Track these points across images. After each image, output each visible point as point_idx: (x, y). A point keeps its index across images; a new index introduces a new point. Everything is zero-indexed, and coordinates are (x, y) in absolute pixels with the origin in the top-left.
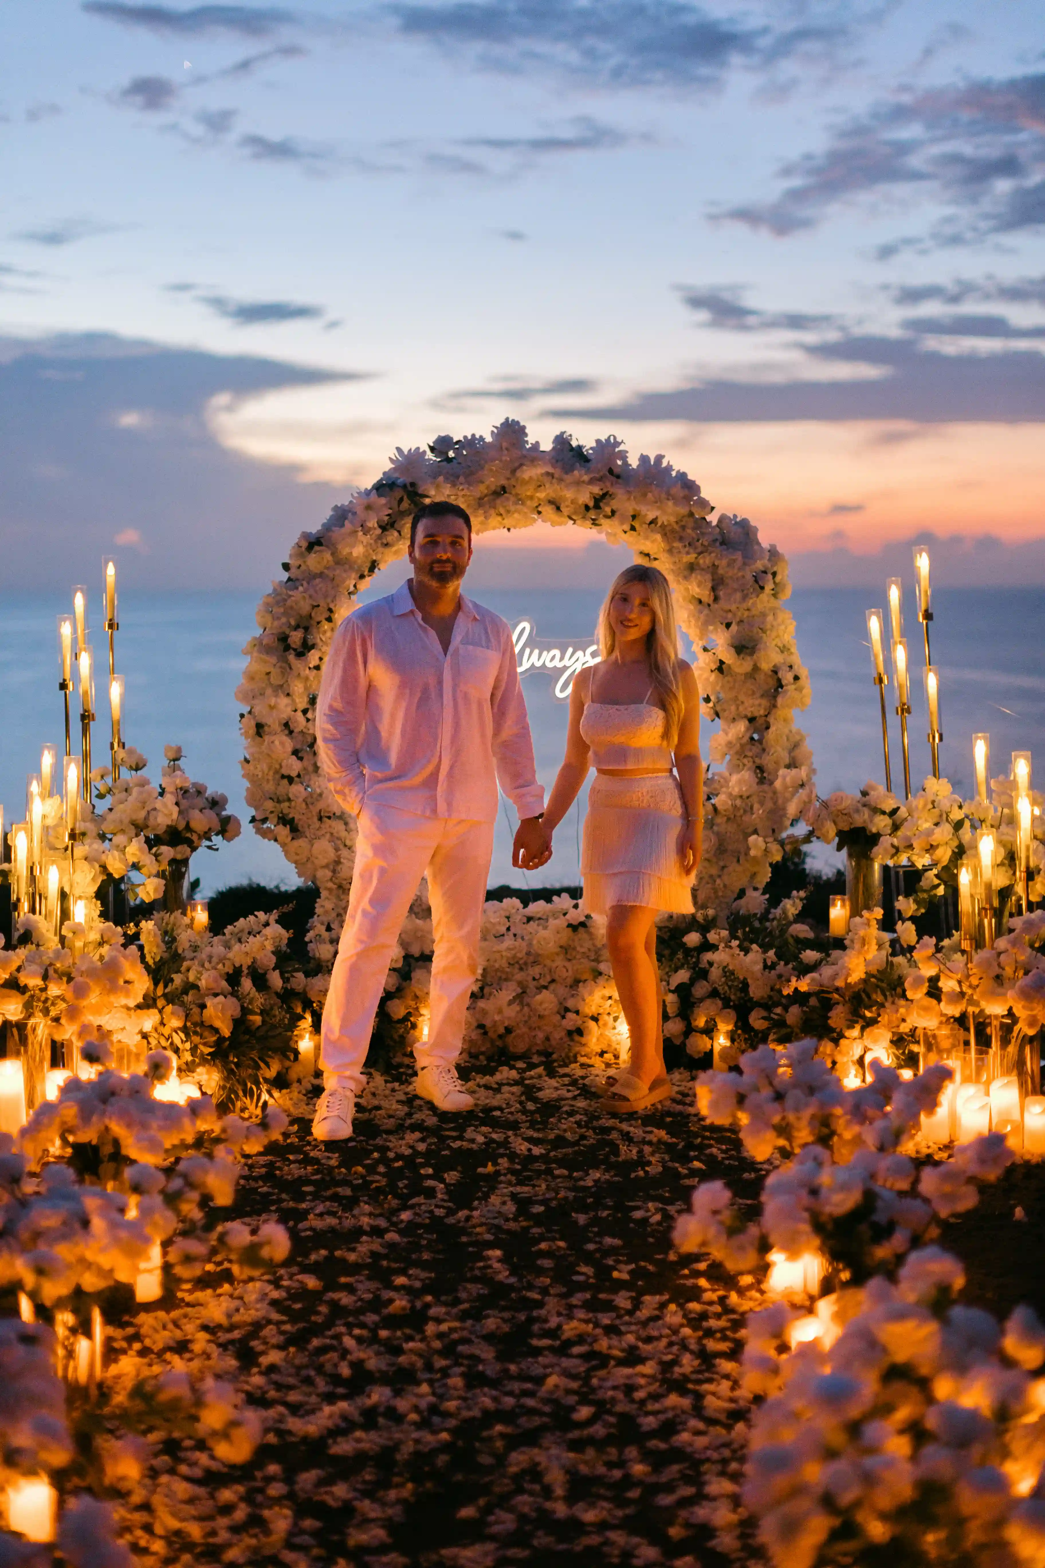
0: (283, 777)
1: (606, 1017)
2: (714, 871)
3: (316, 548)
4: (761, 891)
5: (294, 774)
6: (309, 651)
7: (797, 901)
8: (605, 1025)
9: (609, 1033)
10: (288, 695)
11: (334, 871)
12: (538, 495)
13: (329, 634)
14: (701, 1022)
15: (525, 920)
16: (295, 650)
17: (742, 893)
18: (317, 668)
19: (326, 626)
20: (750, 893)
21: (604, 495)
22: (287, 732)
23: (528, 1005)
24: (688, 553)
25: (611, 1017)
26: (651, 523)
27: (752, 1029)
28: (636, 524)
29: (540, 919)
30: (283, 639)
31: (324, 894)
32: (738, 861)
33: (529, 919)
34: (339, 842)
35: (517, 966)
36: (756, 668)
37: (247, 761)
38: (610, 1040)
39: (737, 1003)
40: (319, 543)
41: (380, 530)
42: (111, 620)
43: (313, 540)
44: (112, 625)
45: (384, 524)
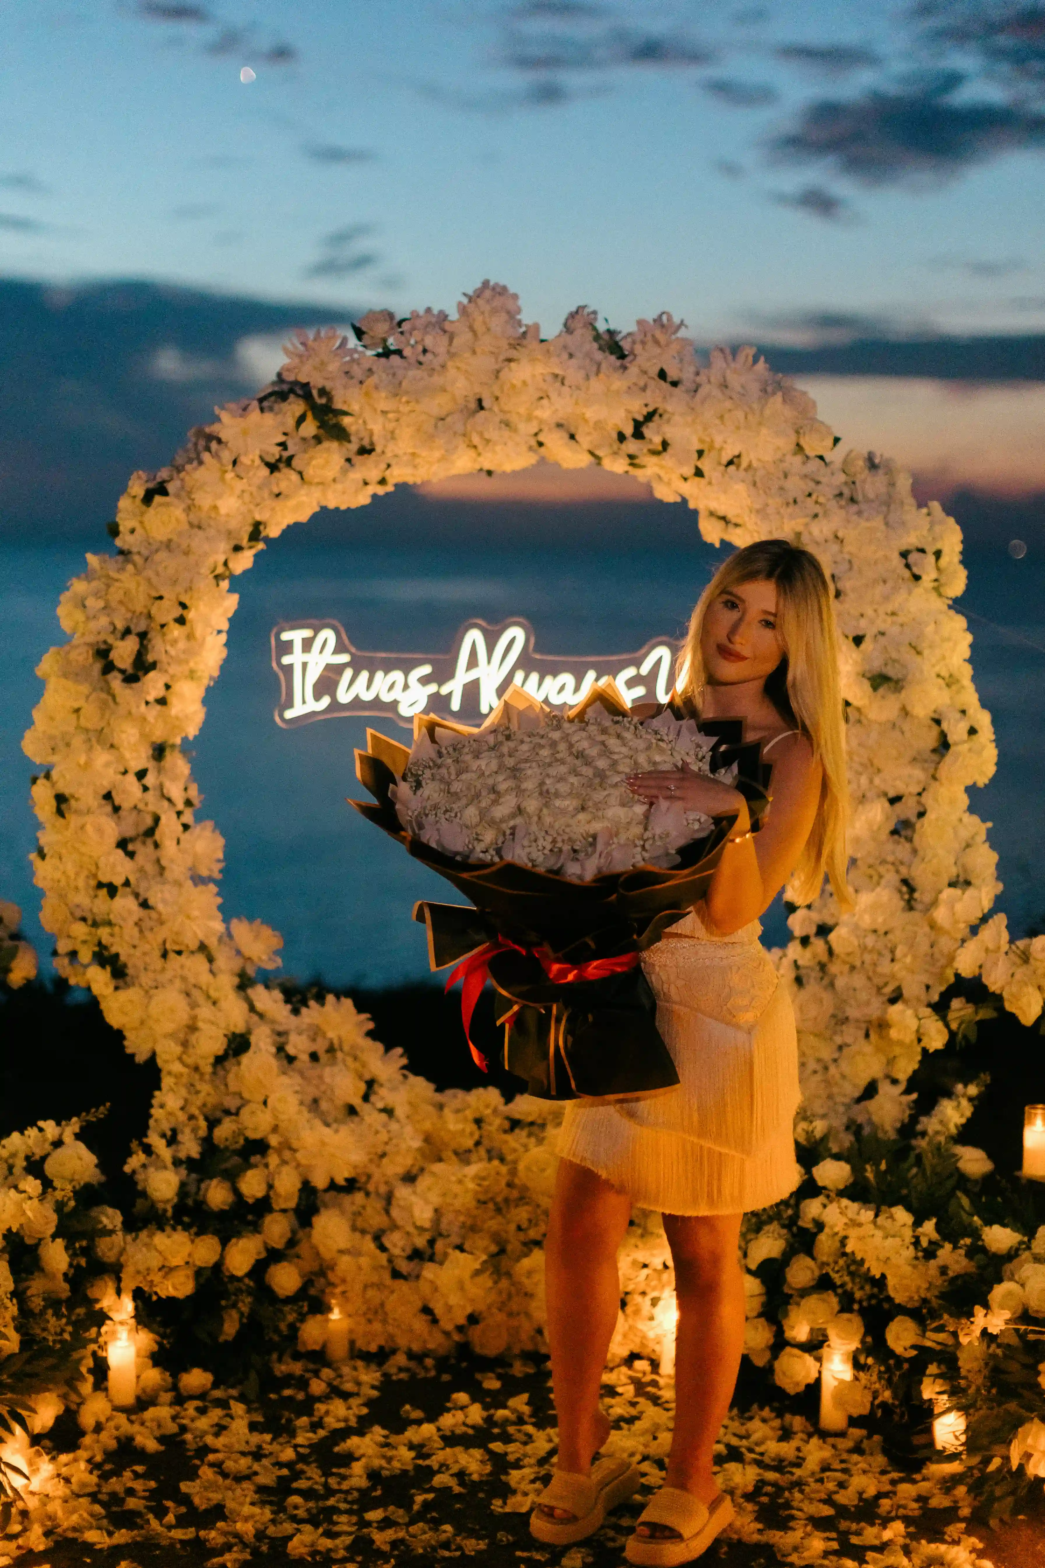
0: (100, 885)
1: (638, 1299)
2: (827, 1053)
3: (158, 499)
4: (902, 1087)
5: (118, 881)
6: (146, 672)
7: (964, 1102)
8: (637, 1312)
9: (642, 1326)
10: (112, 746)
11: (185, 1044)
12: (538, 413)
13: (182, 645)
14: (800, 1331)
15: (507, 1125)
16: (122, 671)
17: (870, 1091)
18: (162, 701)
19: (176, 631)
20: (886, 1090)
21: (649, 417)
22: (109, 809)
23: (509, 1275)
24: (792, 517)
25: (647, 1301)
26: (730, 463)
27: (891, 1353)
28: (705, 465)
29: (532, 1124)
30: (103, 653)
31: (167, 1082)
32: (867, 1036)
33: (515, 1124)
35: (491, 1206)
36: (905, 712)
37: (41, 856)
38: (644, 1337)
39: (865, 1304)
40: (163, 490)
41: (266, 471)
43: (154, 486)
45: (273, 460)
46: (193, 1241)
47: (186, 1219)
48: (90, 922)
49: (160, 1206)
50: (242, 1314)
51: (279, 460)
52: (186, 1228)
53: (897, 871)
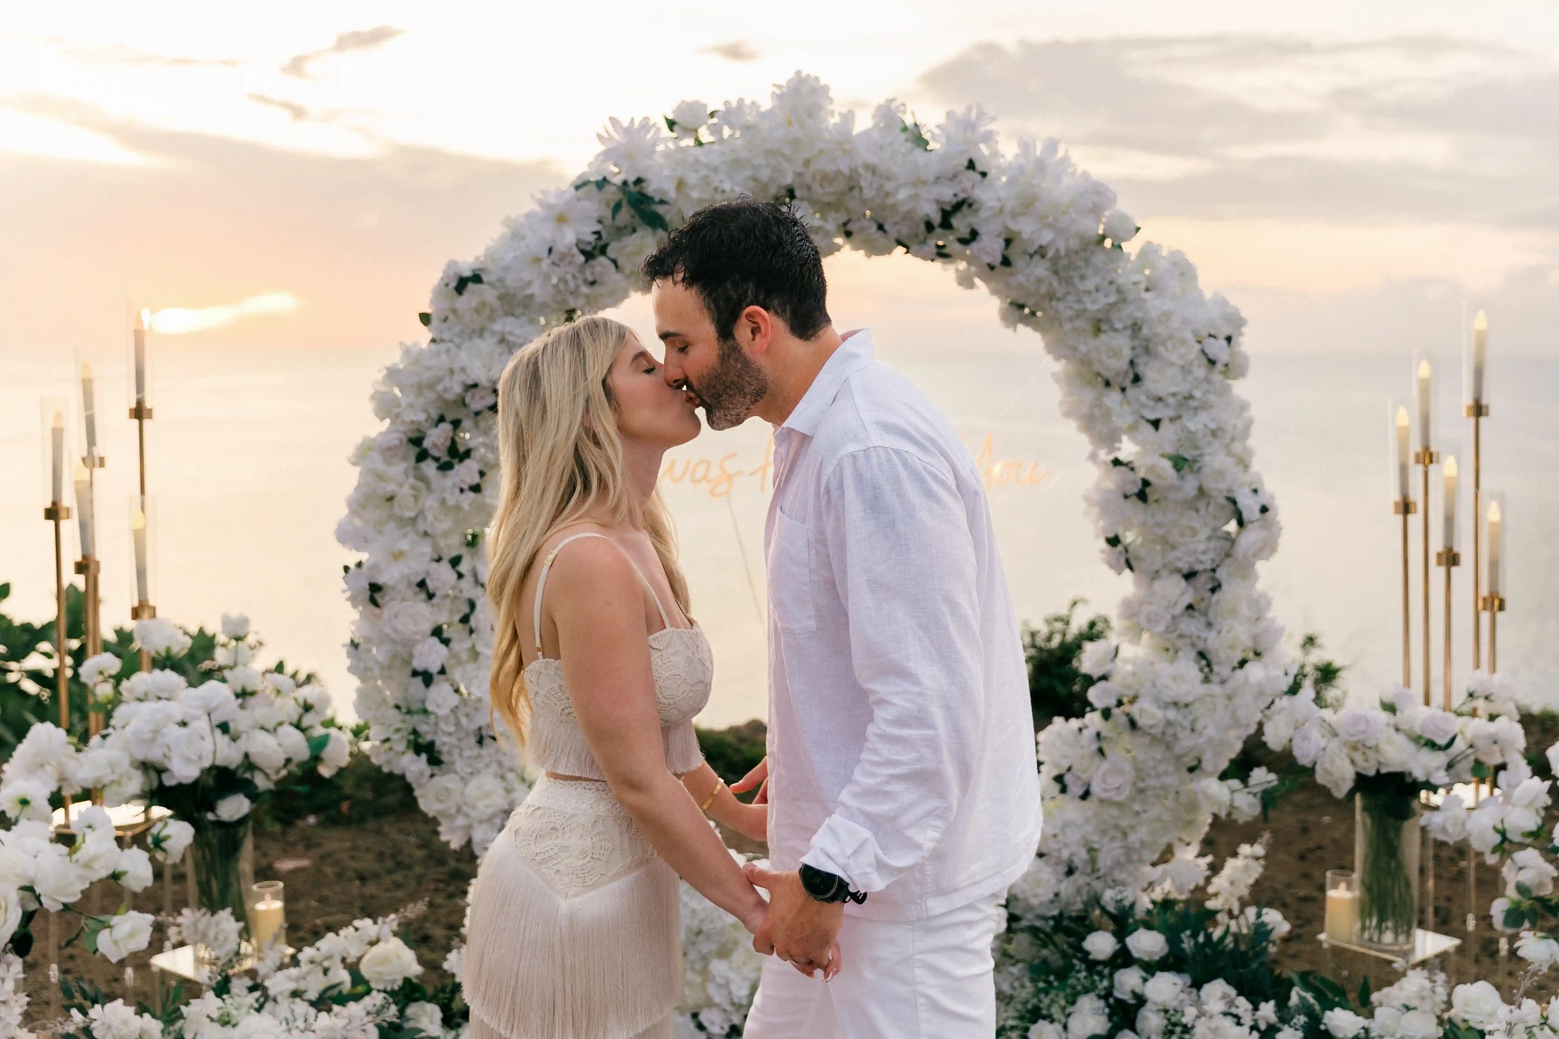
0: (415, 673)
3: (473, 287)
4: (1196, 850)
5: (434, 669)
6: (460, 460)
7: (1251, 862)
10: (426, 534)
12: (848, 202)
16: (437, 459)
17: (1167, 855)
18: (476, 489)
20: (1181, 853)
21: (957, 207)
22: (423, 596)
26: (1036, 252)
30: (416, 441)
34: (510, 776)
36: (1202, 492)
37: (354, 645)
40: (477, 278)
41: (582, 258)
42: (140, 404)
43: (467, 273)
44: (139, 413)
45: (589, 248)
48: (404, 710)
51: (595, 248)
53: (1193, 645)
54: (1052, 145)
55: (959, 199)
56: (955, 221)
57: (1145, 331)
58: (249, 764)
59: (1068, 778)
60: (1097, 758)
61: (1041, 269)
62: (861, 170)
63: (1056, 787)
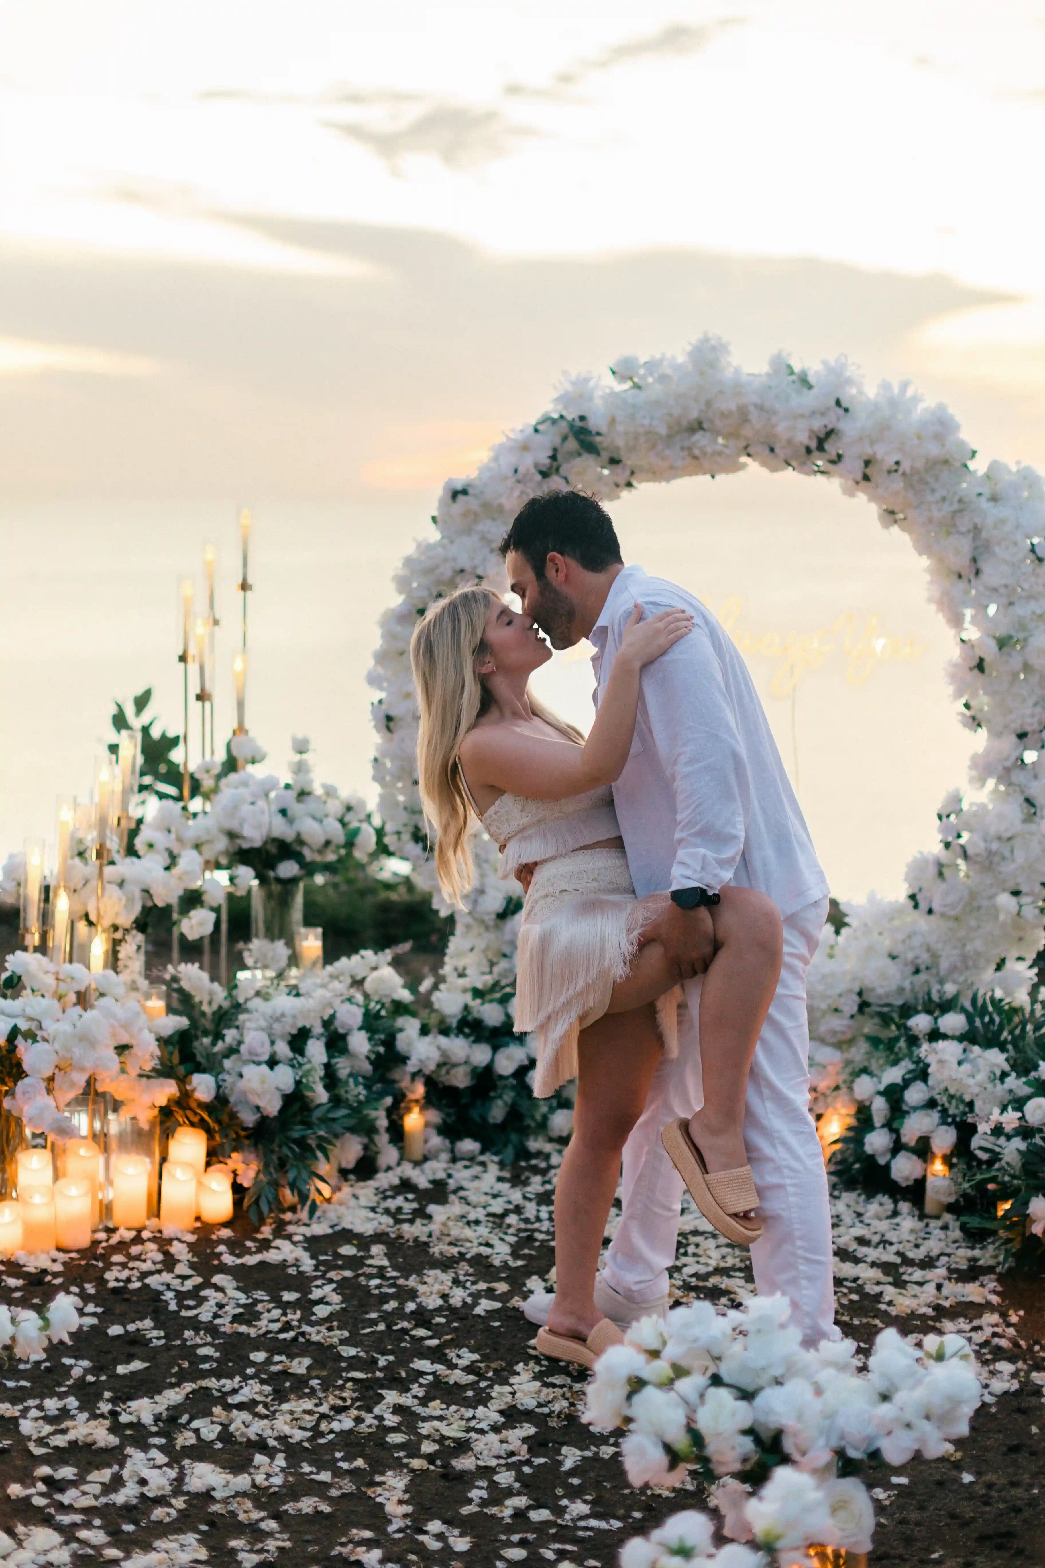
3: (462, 498)
11: (475, 903)
12: (744, 432)
14: (911, 1137)
21: (828, 435)
26: (891, 470)
27: (972, 1155)
28: (870, 473)
37: (377, 760)
39: (958, 1119)
40: (464, 492)
41: (538, 477)
42: (245, 579)
43: (459, 487)
44: (245, 586)
45: (544, 469)
46: (470, 1047)
47: (467, 1030)
49: (449, 1020)
50: (506, 1103)
51: (550, 468)
52: (467, 1036)
53: (1022, 792)
54: (905, 386)
55: (828, 429)
56: (827, 446)
57: (984, 534)
58: (300, 841)
59: (919, 897)
60: (939, 881)
61: (897, 484)
62: (751, 408)
63: (911, 904)
